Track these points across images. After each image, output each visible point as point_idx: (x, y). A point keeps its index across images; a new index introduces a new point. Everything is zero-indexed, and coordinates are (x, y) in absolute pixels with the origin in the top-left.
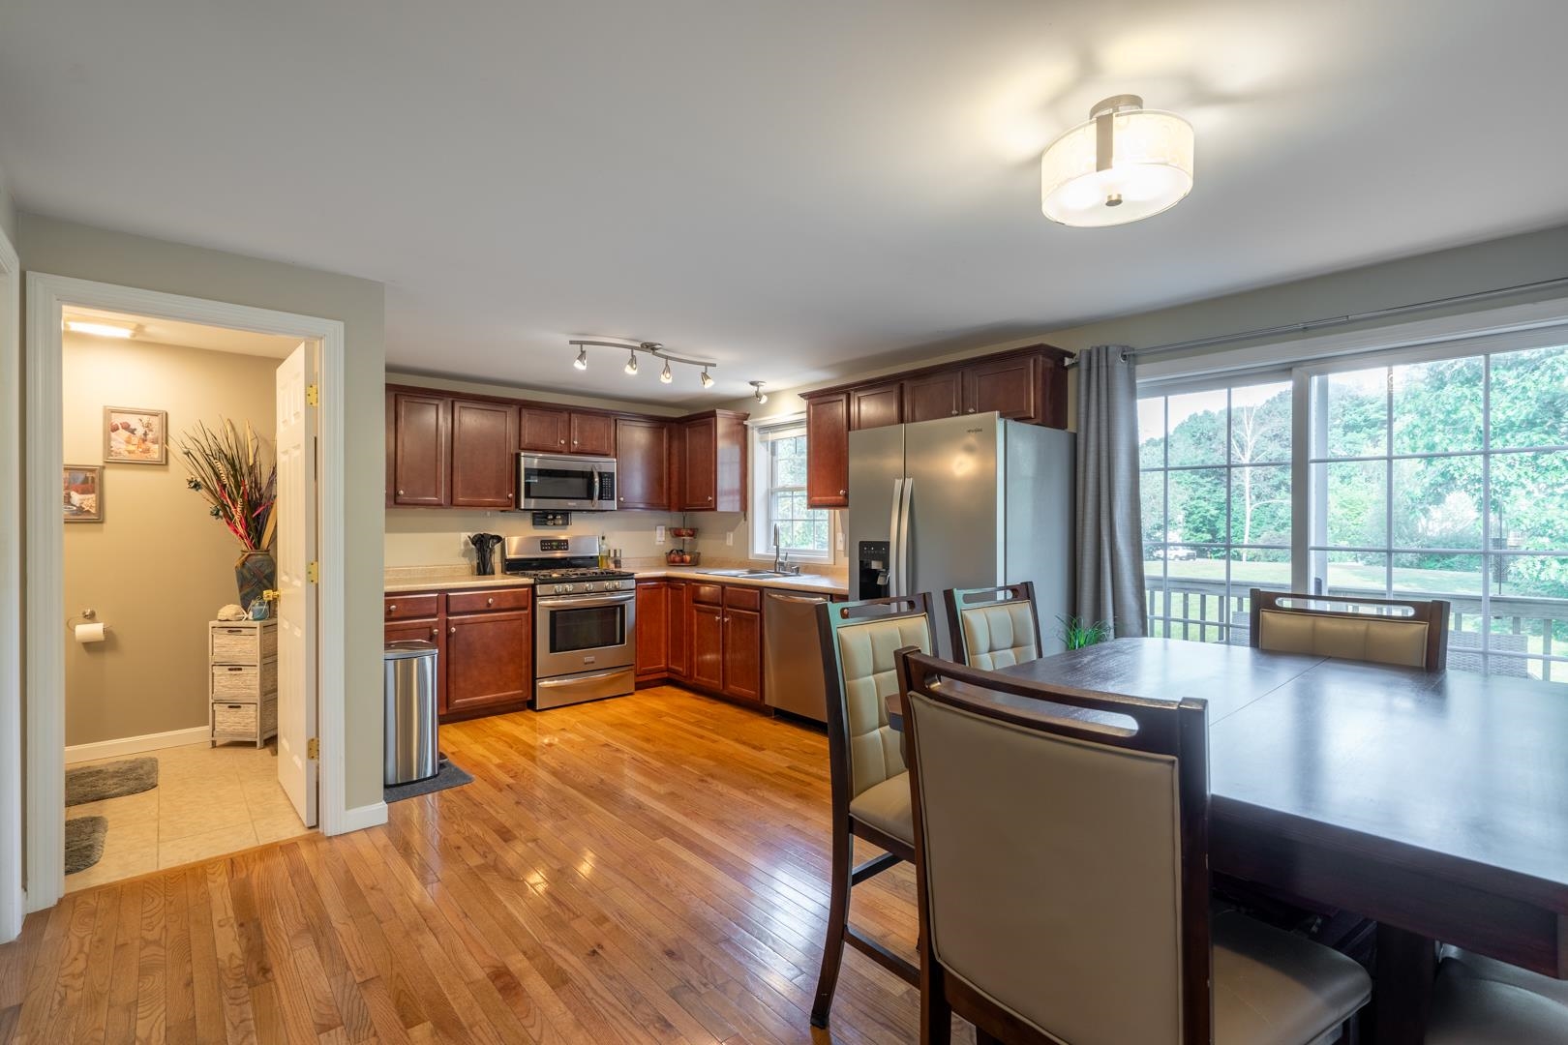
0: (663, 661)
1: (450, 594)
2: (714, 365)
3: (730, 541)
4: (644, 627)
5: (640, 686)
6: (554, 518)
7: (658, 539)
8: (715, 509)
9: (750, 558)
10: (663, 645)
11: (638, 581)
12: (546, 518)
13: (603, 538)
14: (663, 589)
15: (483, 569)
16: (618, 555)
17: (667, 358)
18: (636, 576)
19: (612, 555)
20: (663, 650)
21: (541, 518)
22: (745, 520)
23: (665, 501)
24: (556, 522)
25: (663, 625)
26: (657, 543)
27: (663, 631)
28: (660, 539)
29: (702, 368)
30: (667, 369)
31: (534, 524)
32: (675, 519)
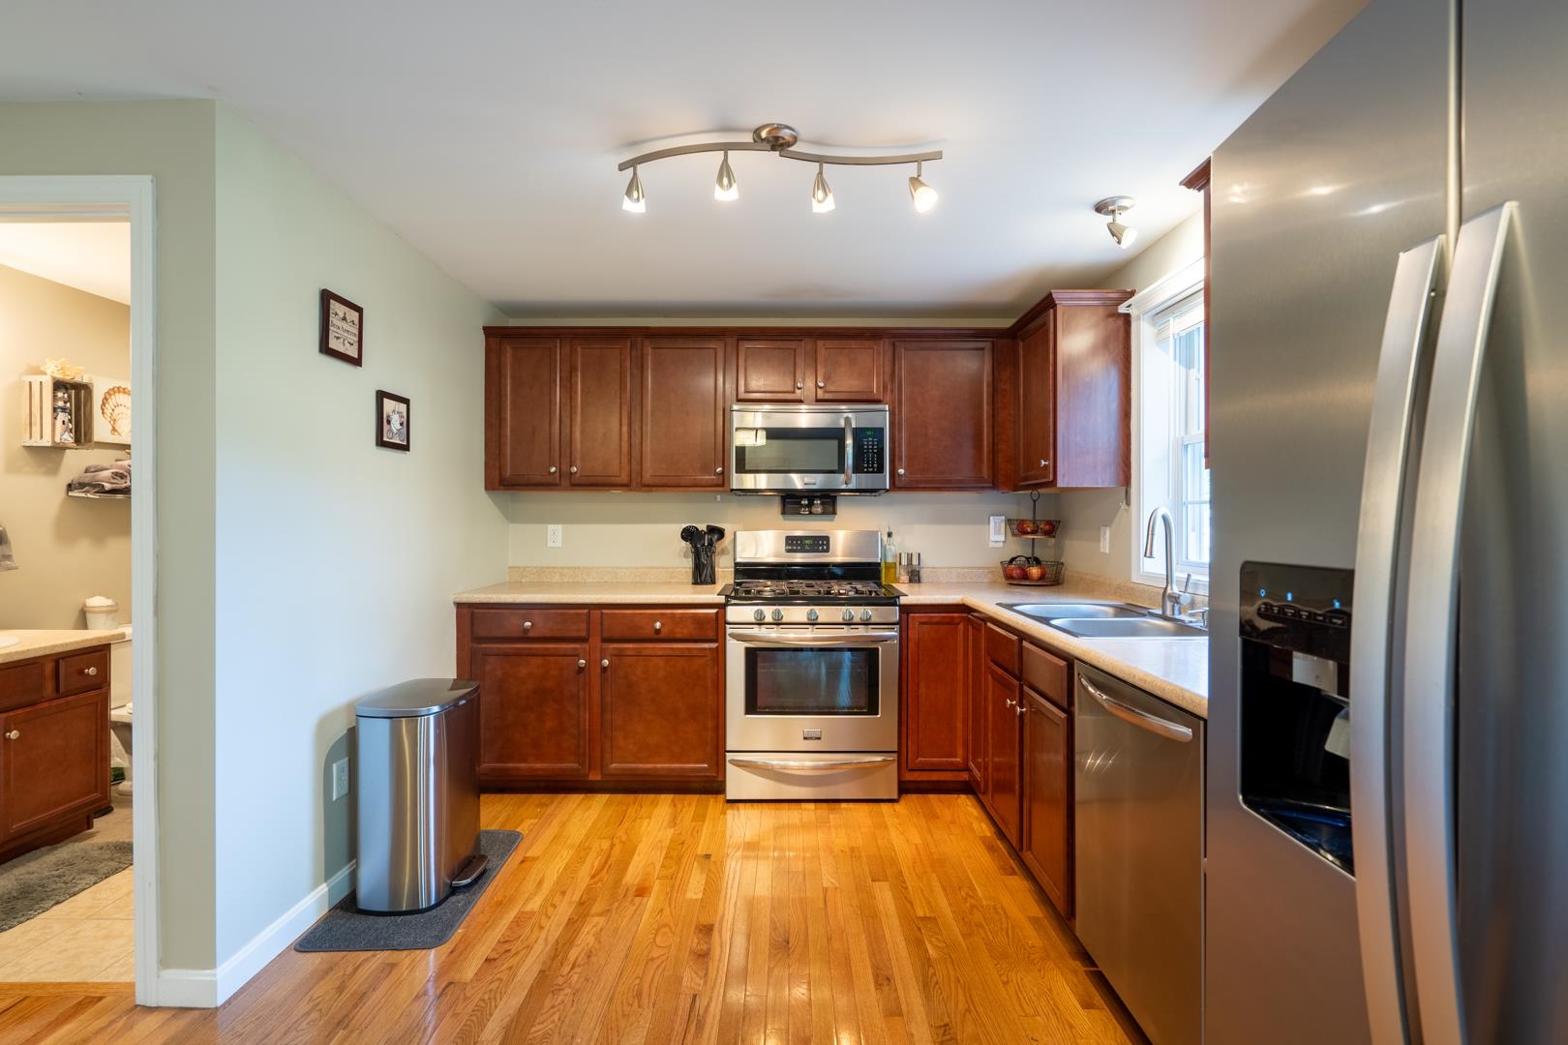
0: (960, 751)
1: (604, 611)
2: (938, 156)
3: (1105, 546)
4: (923, 690)
5: (905, 788)
6: (811, 505)
7: (993, 537)
8: (1053, 483)
9: (1134, 579)
10: (959, 725)
11: (907, 610)
12: (800, 503)
13: (890, 535)
14: (961, 626)
15: (702, 574)
16: (915, 562)
17: (820, 160)
18: (903, 600)
19: (904, 562)
20: (960, 733)
21: (792, 502)
22: (1128, 503)
23: (985, 472)
24: (814, 510)
25: (960, 685)
26: (991, 545)
27: (960, 699)
28: (995, 539)
29: (911, 169)
30: (821, 183)
31: (783, 513)
32: (1017, 505)
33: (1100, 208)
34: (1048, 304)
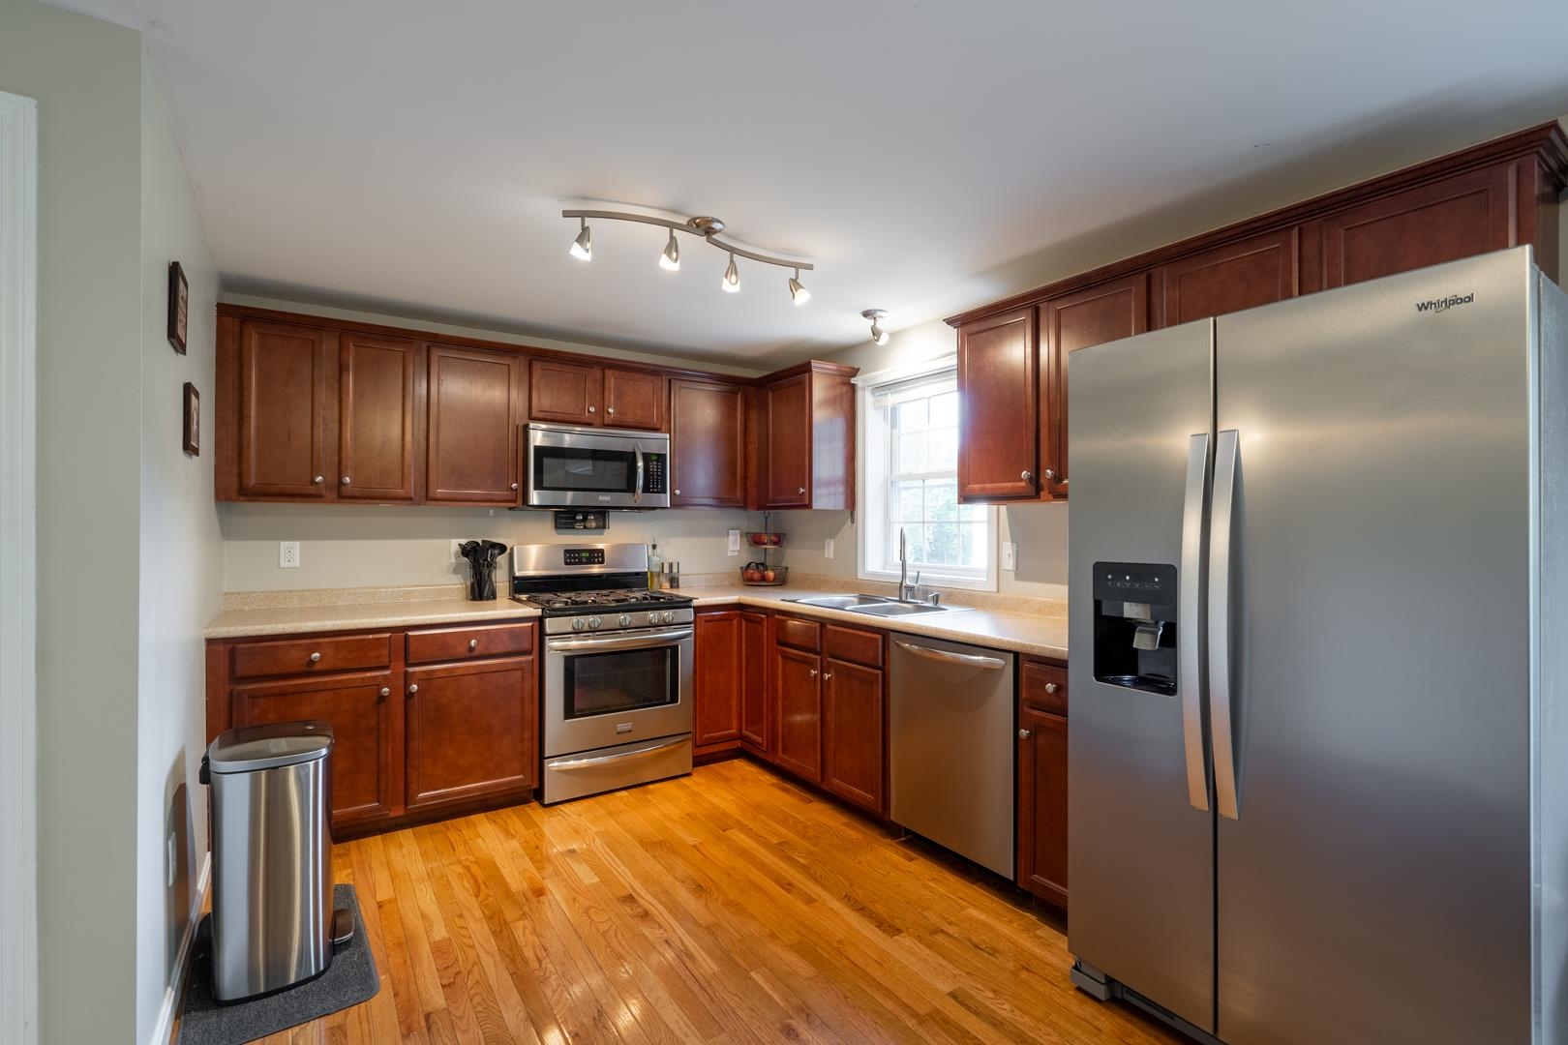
0: (735, 724)
1: (410, 633)
2: (810, 267)
3: (830, 552)
4: (707, 677)
5: (700, 761)
6: (585, 519)
7: (731, 547)
8: (809, 506)
9: (860, 576)
10: (734, 702)
11: (698, 609)
12: (574, 518)
13: (654, 547)
14: (735, 621)
15: (480, 591)
16: (675, 570)
17: (732, 250)
18: (695, 603)
19: (666, 570)
20: (734, 708)
21: (566, 518)
22: (853, 522)
23: (739, 494)
24: (588, 525)
25: (735, 673)
26: (730, 554)
27: (734, 682)
28: (733, 548)
29: (791, 272)
30: (733, 269)
31: (556, 528)
32: (753, 520)
33: (866, 314)
34: (805, 369)
